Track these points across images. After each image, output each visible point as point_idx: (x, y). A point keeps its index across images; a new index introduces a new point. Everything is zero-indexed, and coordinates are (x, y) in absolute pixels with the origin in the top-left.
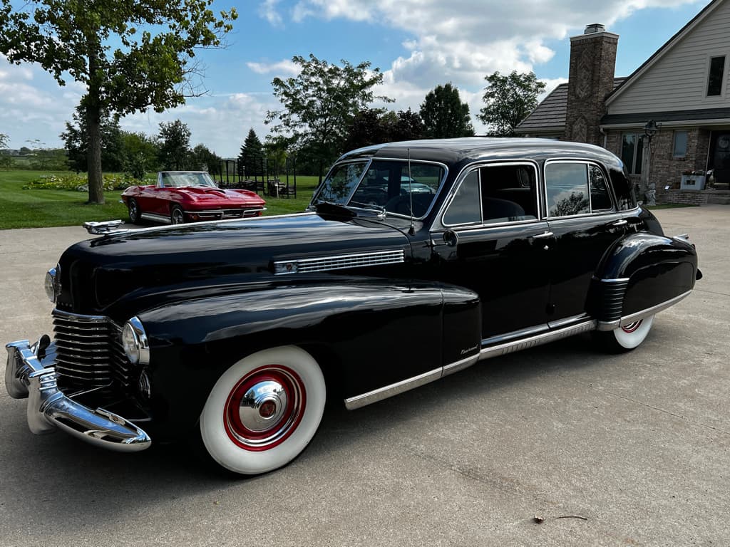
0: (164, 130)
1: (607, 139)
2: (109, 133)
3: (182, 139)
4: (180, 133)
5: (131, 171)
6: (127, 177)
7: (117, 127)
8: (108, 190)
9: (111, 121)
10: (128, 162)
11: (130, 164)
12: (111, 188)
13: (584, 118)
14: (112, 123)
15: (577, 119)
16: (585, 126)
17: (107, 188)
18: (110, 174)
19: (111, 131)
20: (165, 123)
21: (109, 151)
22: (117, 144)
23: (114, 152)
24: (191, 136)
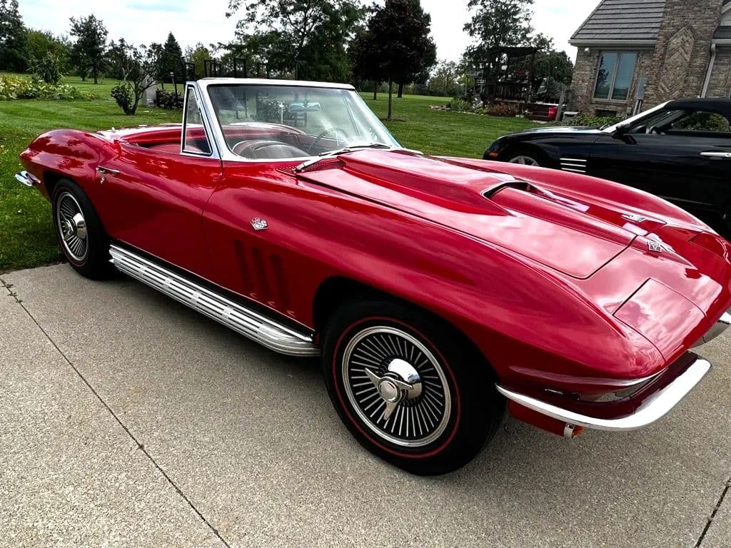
0: (76, 26)
1: (716, 60)
2: (7, 23)
3: (99, 39)
4: (95, 30)
5: (40, 73)
6: (35, 82)
7: (17, 17)
8: (9, 99)
9: (9, 9)
10: (36, 61)
11: (38, 63)
12: (14, 96)
13: (691, 28)
14: (10, 11)
15: (678, 30)
16: (691, 40)
17: (7, 96)
18: (12, 75)
19: (9, 21)
20: (77, 18)
21: (10, 47)
22: (20, 39)
23: (15, 48)
24: (108, 35)
